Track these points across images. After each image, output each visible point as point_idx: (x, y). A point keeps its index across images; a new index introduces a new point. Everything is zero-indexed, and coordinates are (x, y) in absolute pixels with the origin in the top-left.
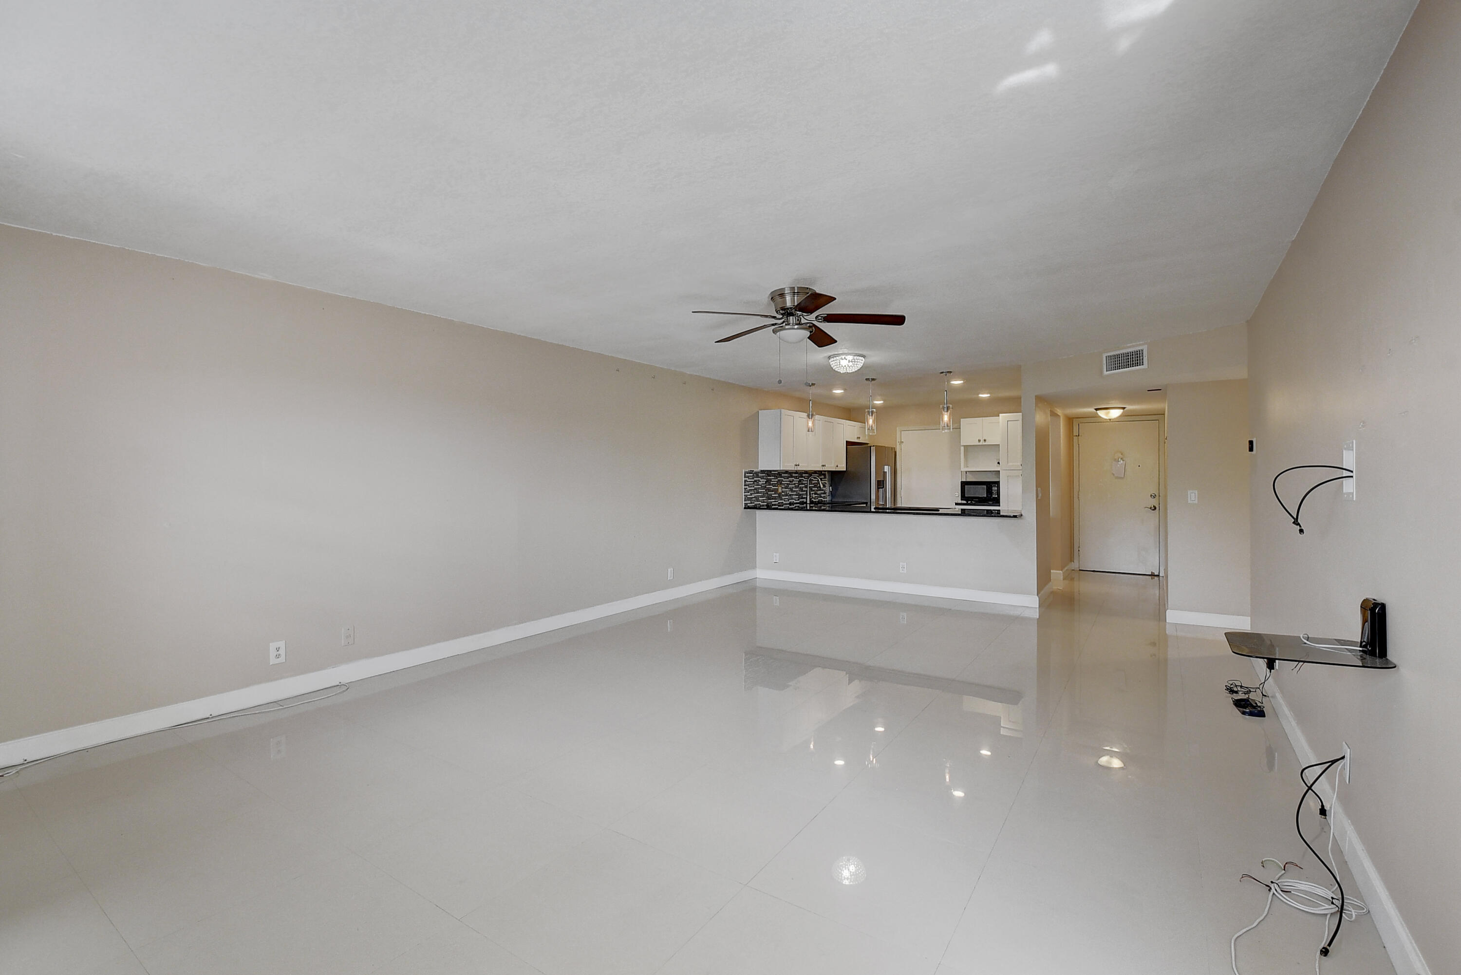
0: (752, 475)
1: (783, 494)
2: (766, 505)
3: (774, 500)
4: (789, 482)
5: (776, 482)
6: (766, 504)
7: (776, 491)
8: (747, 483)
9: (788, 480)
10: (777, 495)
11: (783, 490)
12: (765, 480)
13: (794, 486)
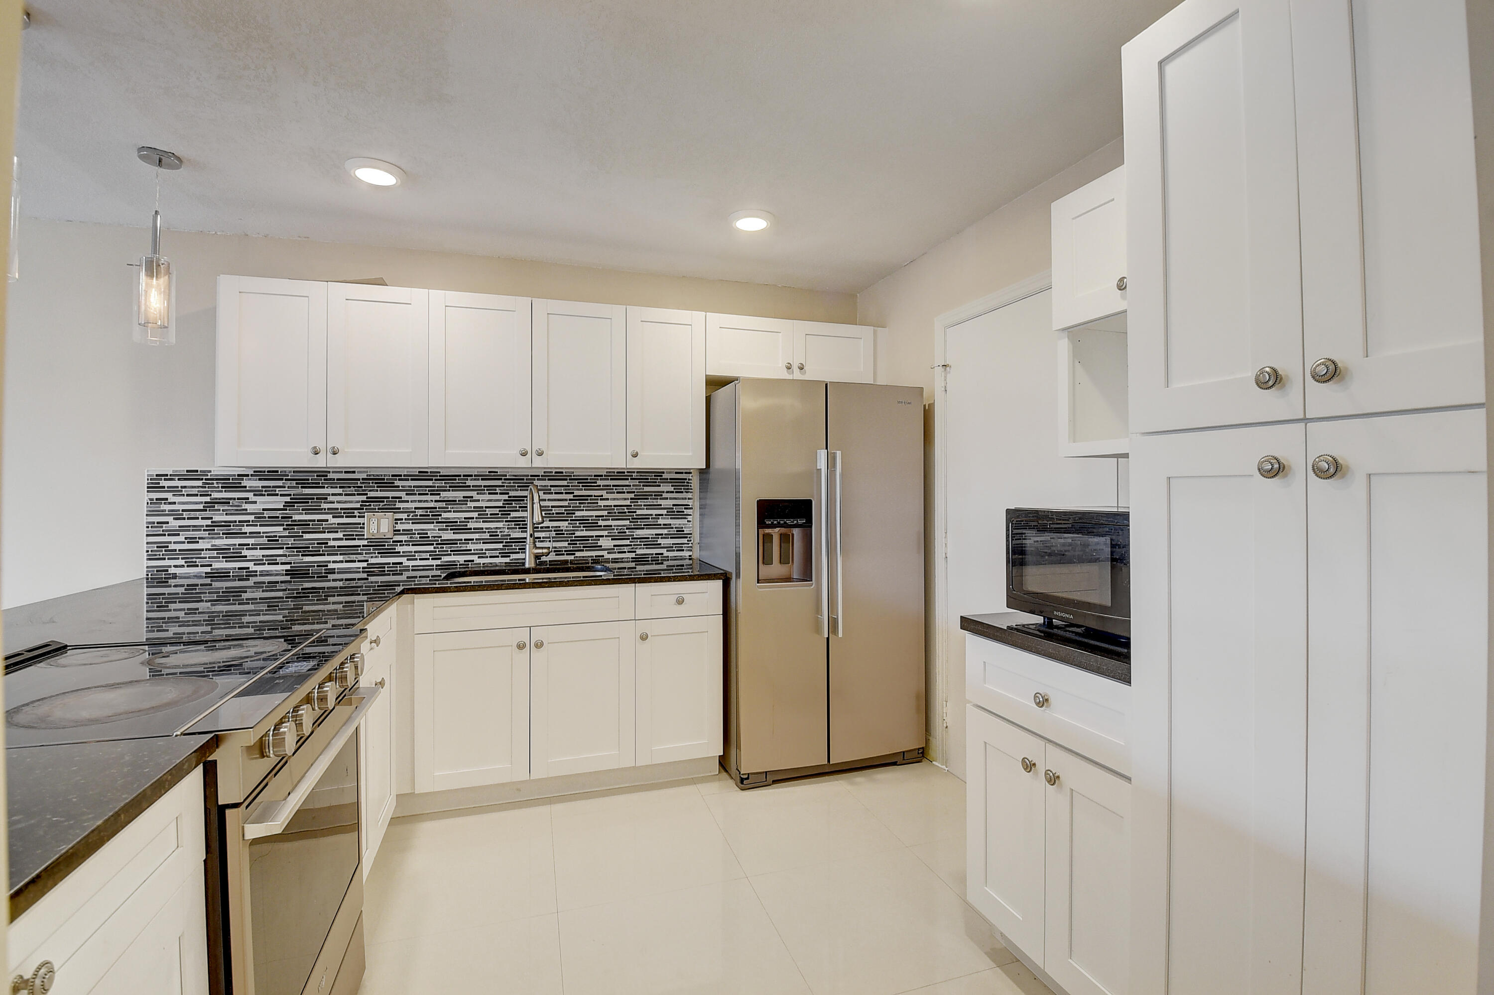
0: (200, 483)
1: (404, 538)
2: (288, 573)
3: (340, 558)
4: (444, 505)
5: (358, 505)
6: (288, 567)
7: (353, 531)
8: (164, 507)
9: (437, 497)
10: (365, 542)
11: (400, 527)
12: (288, 499)
13: (475, 515)
